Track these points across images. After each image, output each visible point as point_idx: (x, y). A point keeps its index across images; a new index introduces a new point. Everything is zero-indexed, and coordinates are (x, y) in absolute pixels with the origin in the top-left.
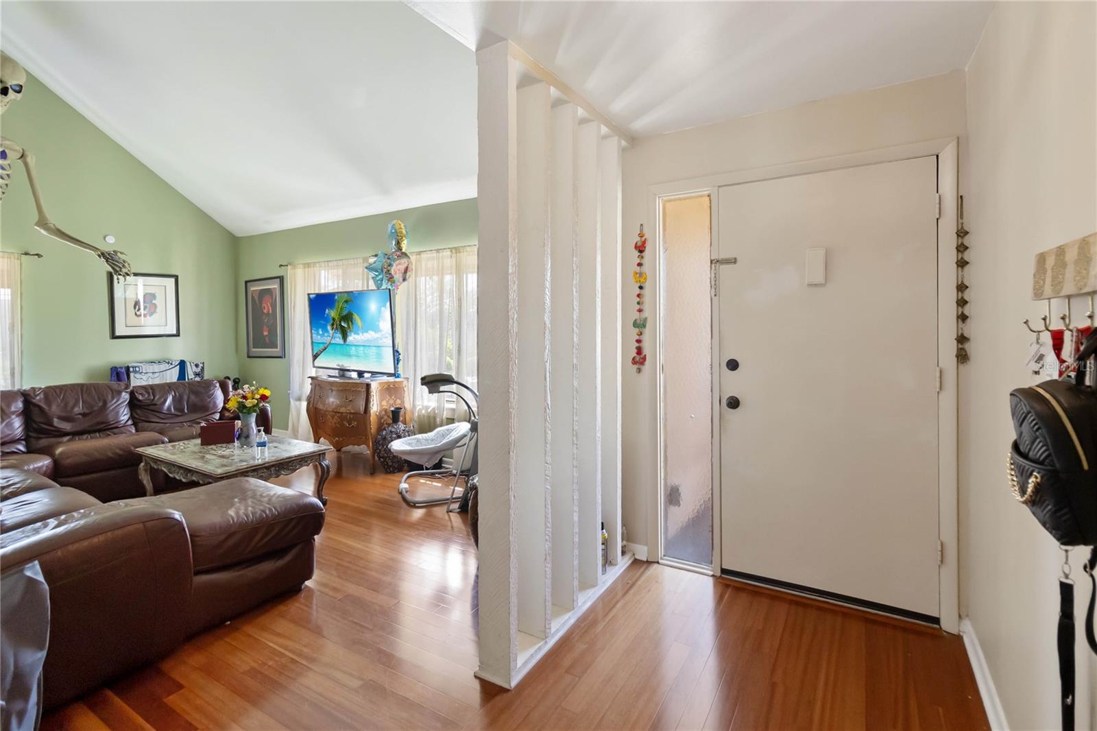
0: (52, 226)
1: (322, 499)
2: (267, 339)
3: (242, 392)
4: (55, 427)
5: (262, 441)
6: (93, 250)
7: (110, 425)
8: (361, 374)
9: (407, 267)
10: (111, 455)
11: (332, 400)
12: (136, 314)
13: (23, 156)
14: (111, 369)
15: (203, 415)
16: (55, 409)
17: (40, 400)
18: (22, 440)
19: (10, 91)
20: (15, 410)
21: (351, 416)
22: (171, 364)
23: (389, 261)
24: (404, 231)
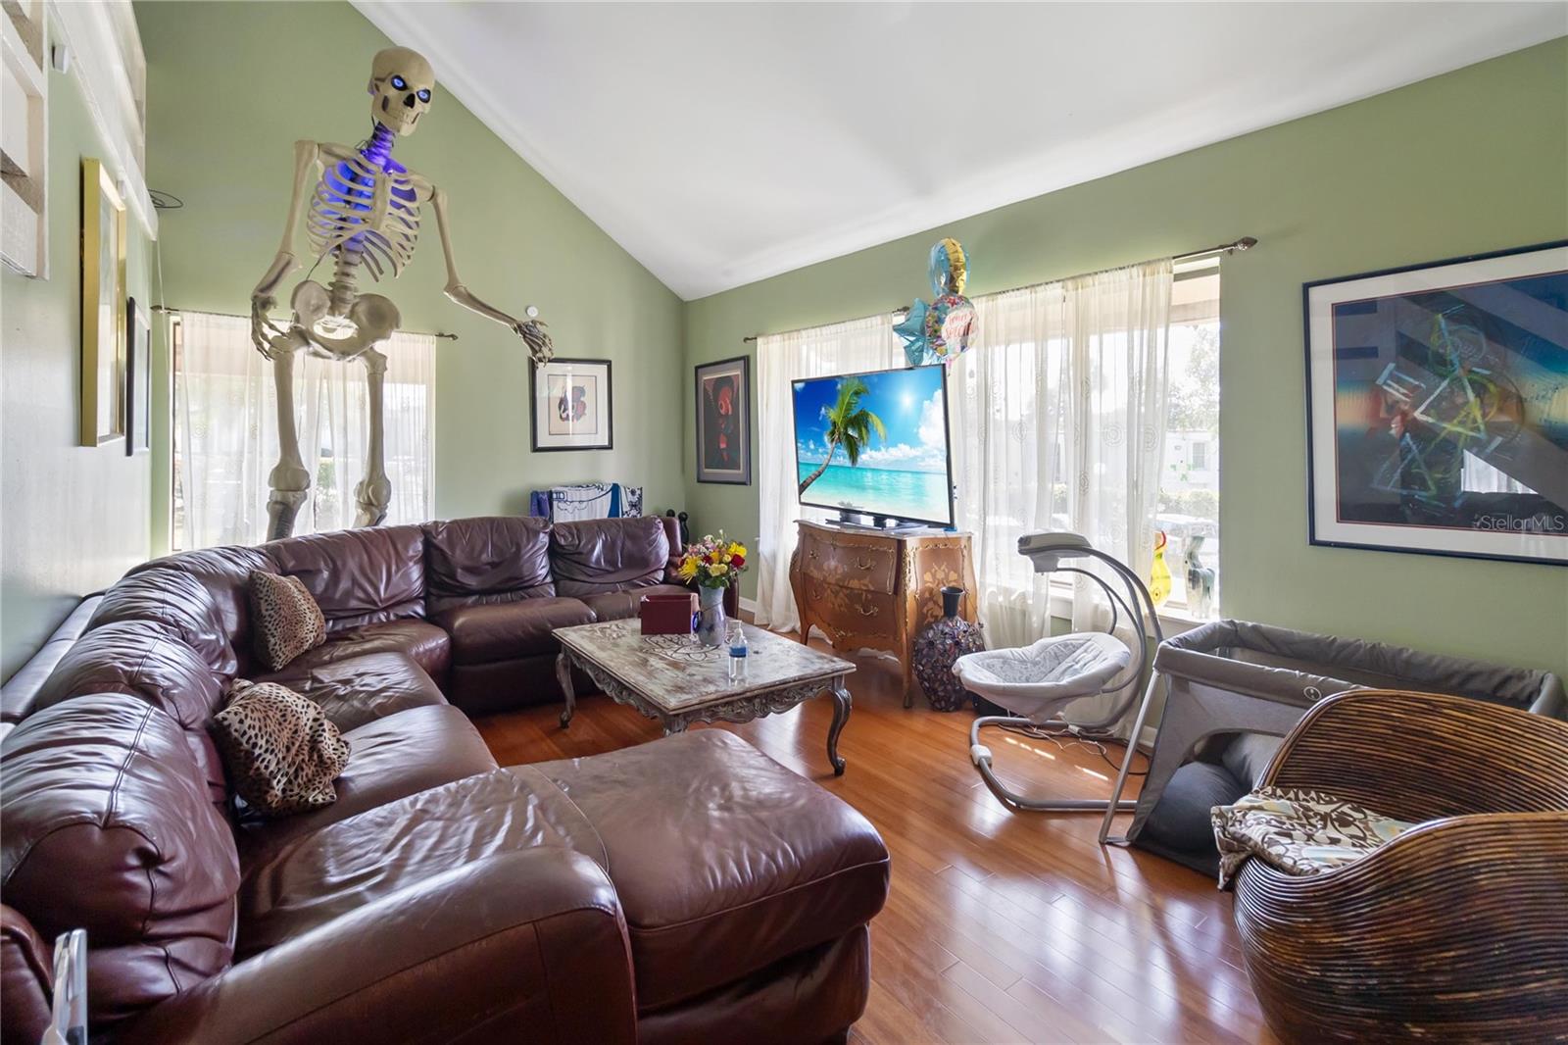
0: (463, 290)
1: (837, 761)
2: (725, 454)
3: (703, 549)
4: (458, 581)
5: (739, 647)
6: (507, 322)
7: (525, 582)
8: (880, 519)
9: (970, 324)
10: (522, 635)
11: (833, 565)
12: (561, 416)
13: (433, 196)
14: (532, 494)
15: (640, 573)
16: (459, 556)
17: (442, 541)
18: (420, 598)
19: (417, 100)
20: (414, 554)
21: (870, 596)
22: (602, 490)
23: (937, 313)
24: (962, 257)
